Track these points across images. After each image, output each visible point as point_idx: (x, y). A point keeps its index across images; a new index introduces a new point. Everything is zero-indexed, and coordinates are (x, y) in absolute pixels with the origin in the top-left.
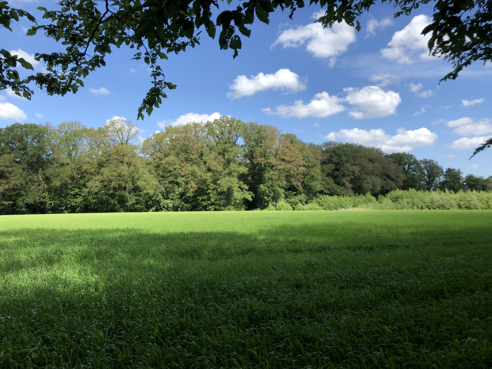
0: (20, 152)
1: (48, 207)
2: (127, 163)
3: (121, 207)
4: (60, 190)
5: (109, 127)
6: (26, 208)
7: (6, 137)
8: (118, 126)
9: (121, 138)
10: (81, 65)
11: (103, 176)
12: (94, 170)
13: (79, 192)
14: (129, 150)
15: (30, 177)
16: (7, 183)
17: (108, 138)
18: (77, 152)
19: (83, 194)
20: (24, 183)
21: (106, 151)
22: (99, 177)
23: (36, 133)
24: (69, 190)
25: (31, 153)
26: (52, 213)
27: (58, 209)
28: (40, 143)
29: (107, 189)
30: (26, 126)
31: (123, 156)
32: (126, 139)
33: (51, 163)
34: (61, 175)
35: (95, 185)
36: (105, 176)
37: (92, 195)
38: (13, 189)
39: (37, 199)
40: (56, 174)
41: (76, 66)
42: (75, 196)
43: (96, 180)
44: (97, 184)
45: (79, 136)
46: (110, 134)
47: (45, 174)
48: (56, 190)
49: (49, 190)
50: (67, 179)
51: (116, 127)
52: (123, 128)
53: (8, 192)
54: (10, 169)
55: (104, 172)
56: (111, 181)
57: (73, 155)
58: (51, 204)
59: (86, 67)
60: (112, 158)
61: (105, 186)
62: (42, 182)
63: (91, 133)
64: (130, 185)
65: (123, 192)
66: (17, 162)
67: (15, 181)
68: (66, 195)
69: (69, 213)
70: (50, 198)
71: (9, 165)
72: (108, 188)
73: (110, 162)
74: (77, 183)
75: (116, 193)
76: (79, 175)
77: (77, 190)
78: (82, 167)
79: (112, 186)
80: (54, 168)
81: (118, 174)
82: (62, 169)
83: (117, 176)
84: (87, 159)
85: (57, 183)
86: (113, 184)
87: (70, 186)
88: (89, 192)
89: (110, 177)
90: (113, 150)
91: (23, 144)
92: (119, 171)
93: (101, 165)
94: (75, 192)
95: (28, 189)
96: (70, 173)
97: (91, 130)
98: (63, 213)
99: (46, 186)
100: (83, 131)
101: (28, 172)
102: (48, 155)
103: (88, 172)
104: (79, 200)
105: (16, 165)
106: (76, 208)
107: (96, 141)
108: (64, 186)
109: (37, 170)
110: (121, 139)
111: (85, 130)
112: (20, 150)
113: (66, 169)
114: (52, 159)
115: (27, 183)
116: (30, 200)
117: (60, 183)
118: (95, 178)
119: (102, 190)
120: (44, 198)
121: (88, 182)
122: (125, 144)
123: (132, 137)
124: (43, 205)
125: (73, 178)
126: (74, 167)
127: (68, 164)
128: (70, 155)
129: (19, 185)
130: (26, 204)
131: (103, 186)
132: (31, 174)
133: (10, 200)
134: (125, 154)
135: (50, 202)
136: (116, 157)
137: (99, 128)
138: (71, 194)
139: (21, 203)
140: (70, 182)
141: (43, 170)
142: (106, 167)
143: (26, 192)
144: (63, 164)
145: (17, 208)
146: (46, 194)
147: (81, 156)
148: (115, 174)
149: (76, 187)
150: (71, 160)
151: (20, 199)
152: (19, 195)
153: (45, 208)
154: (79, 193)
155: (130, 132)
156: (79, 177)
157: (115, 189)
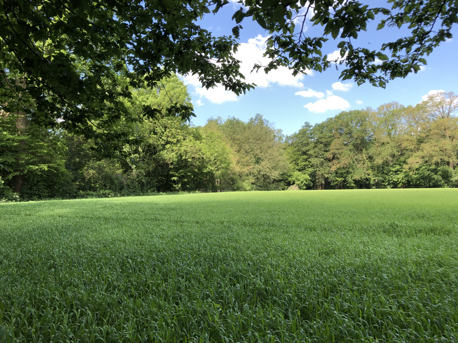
0: (347, 136)
1: (372, 182)
2: (450, 137)
3: (446, 183)
4: (383, 167)
5: (428, 102)
6: (354, 183)
7: (335, 125)
8: (438, 99)
9: (442, 111)
10: (424, 44)
11: (423, 151)
12: (413, 146)
13: (400, 168)
14: (452, 123)
15: (356, 157)
16: (338, 163)
17: (427, 114)
18: (396, 131)
19: (404, 170)
20: (351, 162)
21: (425, 127)
22: (420, 153)
23: (359, 118)
24: (391, 167)
25: (355, 136)
26: (376, 188)
27: (381, 185)
28: (363, 127)
29: (429, 165)
30: (350, 113)
31: (445, 130)
32: (447, 111)
33: (373, 143)
34: (382, 153)
35: (416, 161)
36: (425, 151)
37: (413, 171)
38: (343, 168)
39: (363, 176)
40: (378, 153)
41: (419, 46)
42: (396, 172)
43: (416, 157)
44: (418, 160)
45: (397, 115)
46: (429, 109)
47: (368, 154)
48: (378, 167)
49: (372, 168)
50: (388, 157)
51: (436, 101)
52: (443, 101)
53: (340, 170)
54: (340, 151)
55: (425, 148)
56: (432, 156)
57: (393, 134)
58: (375, 180)
59: (430, 44)
60: (432, 133)
61: (426, 162)
62: (366, 160)
63: (409, 111)
64: (454, 160)
65: (446, 167)
66: (345, 145)
67: (344, 161)
68: (388, 172)
69: (392, 188)
70: (374, 174)
71: (339, 148)
72: (430, 163)
73: (431, 137)
74: (397, 160)
75: (439, 168)
76: (399, 152)
77: (398, 167)
78: (402, 145)
79: (433, 161)
80: (376, 148)
81: (440, 148)
82: (382, 148)
83: (438, 151)
84: (406, 137)
85: (379, 161)
86: (435, 159)
87: (391, 164)
88: (410, 169)
89: (432, 152)
90: (433, 125)
91: (349, 129)
92: (440, 145)
93: (420, 141)
94: (396, 168)
95: (355, 167)
96: (391, 151)
97: (410, 107)
98: (386, 188)
99: (370, 164)
100: (401, 110)
101: (354, 153)
102: (370, 137)
103: (407, 148)
104: (401, 176)
105: (344, 147)
106: (398, 184)
107: (414, 118)
108: (386, 163)
109: (361, 150)
110: (442, 113)
111: (403, 109)
112: (347, 134)
113: (387, 147)
114: (373, 140)
115: (354, 162)
116: (357, 177)
117: (382, 161)
118: (415, 154)
119: (424, 166)
120: (369, 175)
121: (408, 158)
122: (446, 117)
123: (455, 108)
124: (368, 181)
125: (393, 156)
126: (394, 145)
127: (388, 143)
128: (389, 134)
129: (348, 164)
130: (354, 180)
131: (424, 162)
132: (356, 154)
133: (342, 177)
134: (447, 127)
135: (374, 178)
136: (436, 131)
137: (417, 105)
138: (393, 171)
139: (350, 179)
140: (391, 159)
141: (366, 150)
142: (426, 143)
143: (353, 169)
144: (383, 144)
145: (347, 184)
146: (370, 171)
147: (399, 134)
148: (437, 149)
149: (397, 164)
150: (391, 139)
151: (350, 176)
152: (348, 172)
153: (370, 184)
154: (400, 170)
155: (451, 104)
156: (399, 154)
157: (437, 164)
